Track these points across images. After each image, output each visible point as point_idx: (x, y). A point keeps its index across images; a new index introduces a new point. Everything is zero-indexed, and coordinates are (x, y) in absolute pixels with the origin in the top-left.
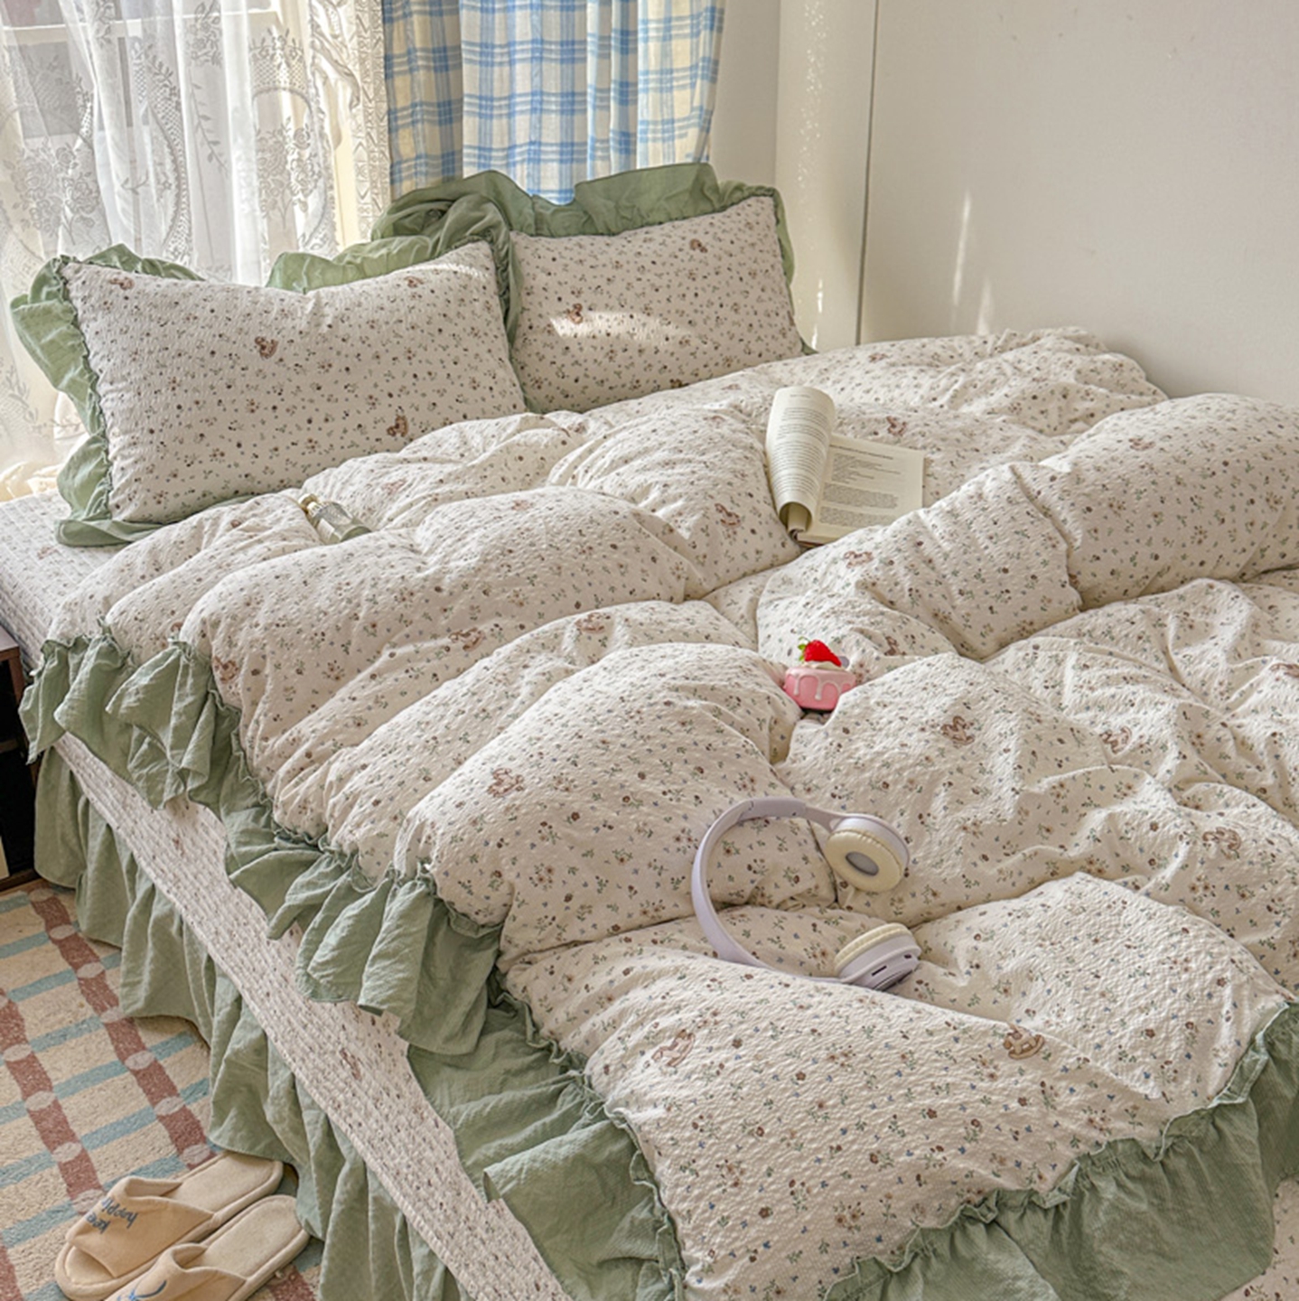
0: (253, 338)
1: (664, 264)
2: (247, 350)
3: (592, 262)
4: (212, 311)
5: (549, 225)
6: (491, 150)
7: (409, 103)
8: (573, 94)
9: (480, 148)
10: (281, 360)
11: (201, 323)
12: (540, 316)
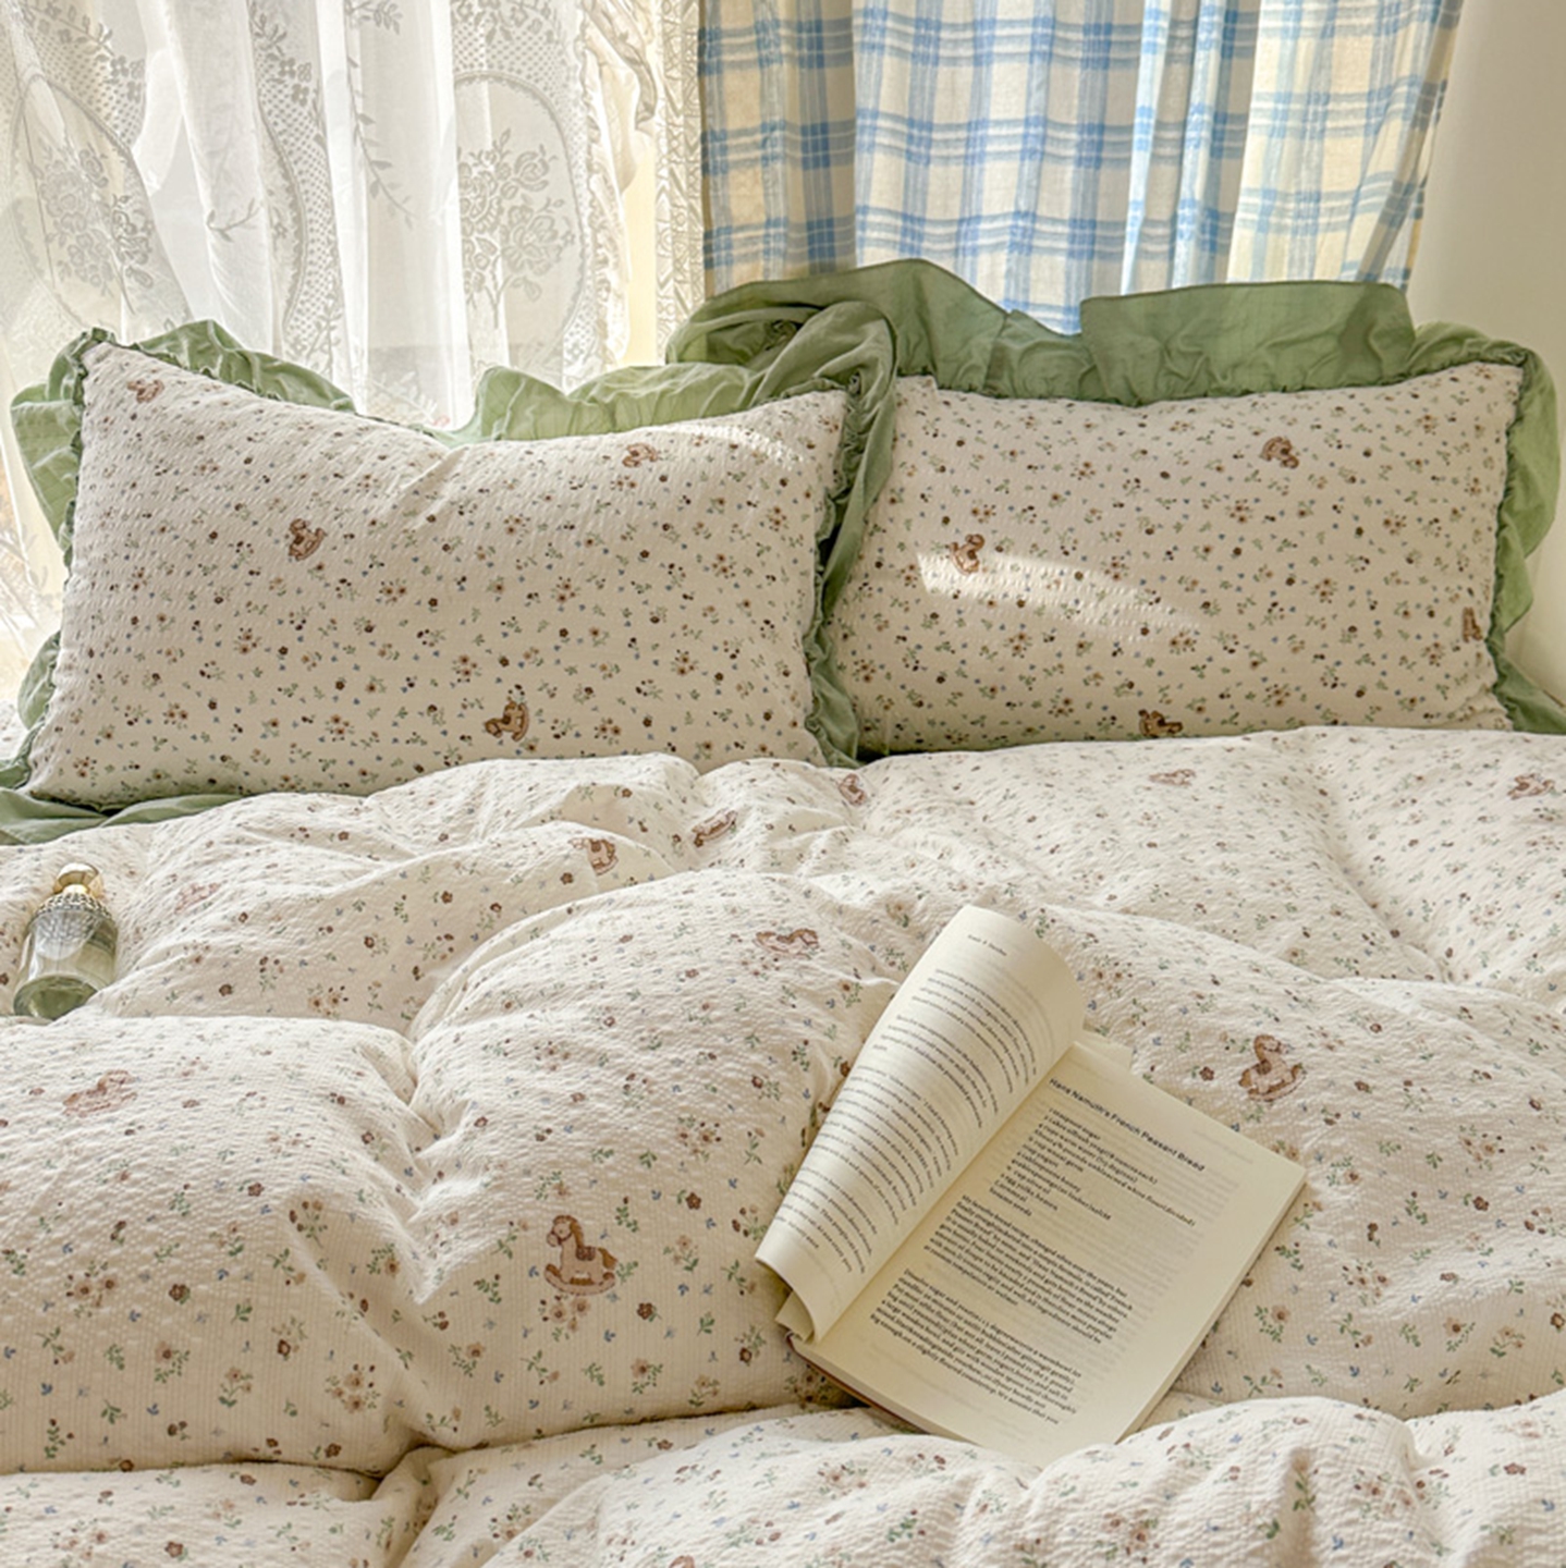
0: (289, 518)
1: (1185, 481)
2: (270, 540)
3: (1034, 455)
4: (248, 461)
5: (1011, 370)
6: (922, 221)
7: (757, 122)
8: (1102, 128)
9: (905, 217)
10: (320, 567)
11: (220, 478)
12: (902, 546)
